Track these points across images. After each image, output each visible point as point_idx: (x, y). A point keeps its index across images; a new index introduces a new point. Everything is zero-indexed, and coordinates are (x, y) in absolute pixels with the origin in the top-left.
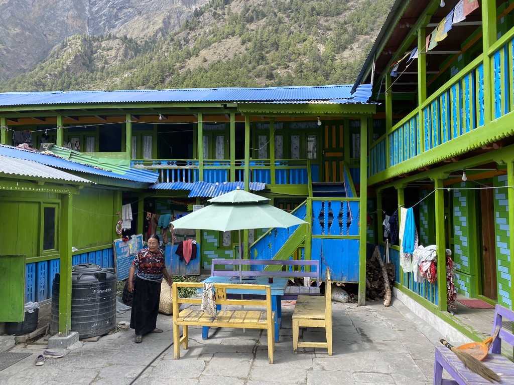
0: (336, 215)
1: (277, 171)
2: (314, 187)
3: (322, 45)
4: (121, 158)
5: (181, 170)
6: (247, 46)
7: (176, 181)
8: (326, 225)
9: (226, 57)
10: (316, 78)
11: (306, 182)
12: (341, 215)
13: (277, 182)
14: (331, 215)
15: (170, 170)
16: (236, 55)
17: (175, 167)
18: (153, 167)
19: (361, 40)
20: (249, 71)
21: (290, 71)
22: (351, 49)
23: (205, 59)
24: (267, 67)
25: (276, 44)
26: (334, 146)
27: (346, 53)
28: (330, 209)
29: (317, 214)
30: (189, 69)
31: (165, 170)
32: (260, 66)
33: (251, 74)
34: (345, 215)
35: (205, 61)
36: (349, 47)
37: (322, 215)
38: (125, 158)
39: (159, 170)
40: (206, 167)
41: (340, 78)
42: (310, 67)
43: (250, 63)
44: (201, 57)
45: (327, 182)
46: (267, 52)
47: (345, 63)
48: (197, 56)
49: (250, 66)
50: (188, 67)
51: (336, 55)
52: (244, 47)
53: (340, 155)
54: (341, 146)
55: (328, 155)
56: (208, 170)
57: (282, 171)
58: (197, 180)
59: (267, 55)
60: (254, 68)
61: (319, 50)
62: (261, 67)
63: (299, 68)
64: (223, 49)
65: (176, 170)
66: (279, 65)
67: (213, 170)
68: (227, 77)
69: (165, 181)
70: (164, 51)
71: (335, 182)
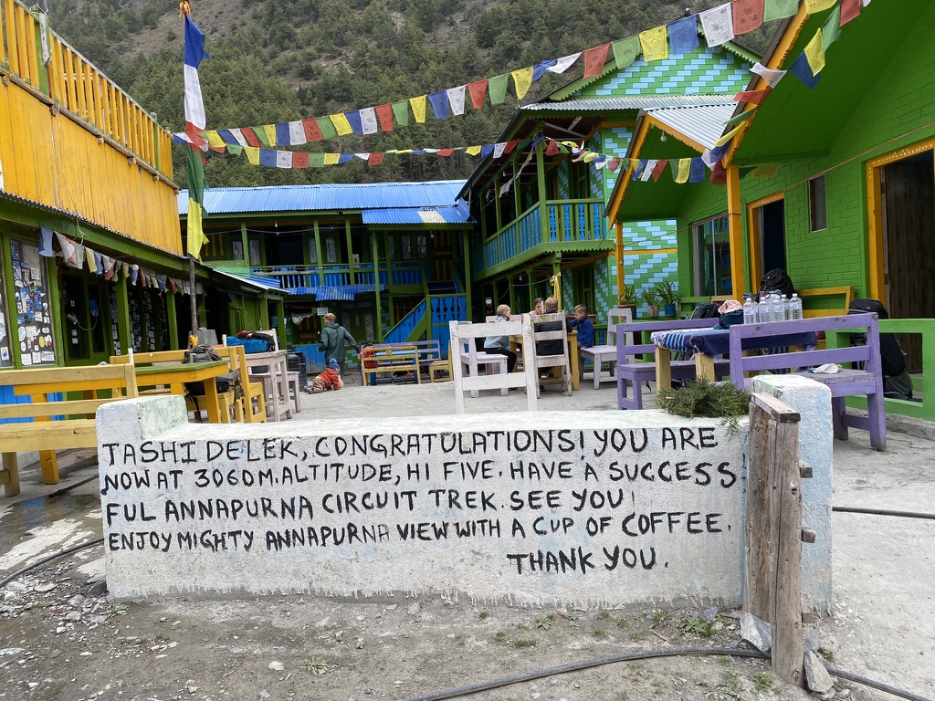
0: (449, 308)
1: (393, 272)
2: (430, 286)
3: (399, 15)
4: (239, 266)
5: (302, 276)
6: (255, 10)
7: (297, 286)
8: (442, 317)
9: (214, 30)
10: (392, 78)
11: (420, 281)
12: (452, 309)
13: (394, 283)
14: (445, 309)
15: (291, 276)
16: (234, 29)
17: (296, 272)
18: (273, 273)
19: (468, 8)
20: (265, 62)
21: (344, 63)
22: (452, 23)
23: (171, 33)
24: (299, 54)
25: (314, 9)
26: (443, 245)
27: (443, 32)
28: (445, 304)
29: (435, 309)
30: (141, 54)
31: (285, 276)
32: (286, 53)
33: (269, 68)
34: (456, 308)
35: (173, 39)
36: (448, 19)
37: (438, 310)
38: (244, 266)
39: (280, 277)
40: (326, 272)
41: (435, 78)
42: (380, 57)
43: (265, 45)
44: (164, 29)
45: (438, 281)
46: (297, 26)
47: (442, 51)
48: (154, 27)
49: (266, 52)
50: (139, 50)
51: (426, 34)
52: (249, 13)
53: (449, 253)
54: (449, 244)
55: (438, 254)
56: (328, 274)
57: (399, 272)
58: (318, 284)
59: (298, 31)
60: (273, 55)
61: (394, 24)
62: (289, 54)
63: (360, 58)
64: (207, 14)
65: (296, 276)
66: (320, 50)
67: (333, 274)
68: (224, 73)
69: (286, 287)
70: (81, 14)
71: (445, 280)
